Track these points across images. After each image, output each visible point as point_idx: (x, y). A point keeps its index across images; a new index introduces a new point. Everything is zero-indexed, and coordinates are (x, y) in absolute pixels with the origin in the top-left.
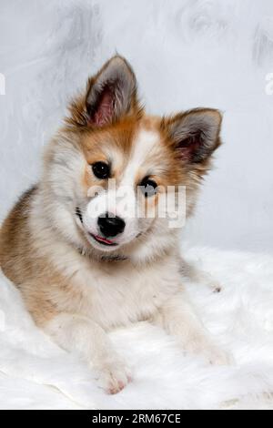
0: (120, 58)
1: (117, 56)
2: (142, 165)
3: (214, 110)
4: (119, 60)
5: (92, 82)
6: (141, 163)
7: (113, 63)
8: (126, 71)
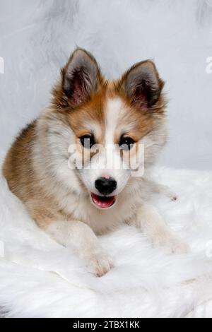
0: (81, 49)
1: (78, 49)
2: (117, 128)
3: (146, 62)
4: (79, 52)
5: (64, 72)
6: (115, 126)
7: (76, 55)
8: (87, 58)
